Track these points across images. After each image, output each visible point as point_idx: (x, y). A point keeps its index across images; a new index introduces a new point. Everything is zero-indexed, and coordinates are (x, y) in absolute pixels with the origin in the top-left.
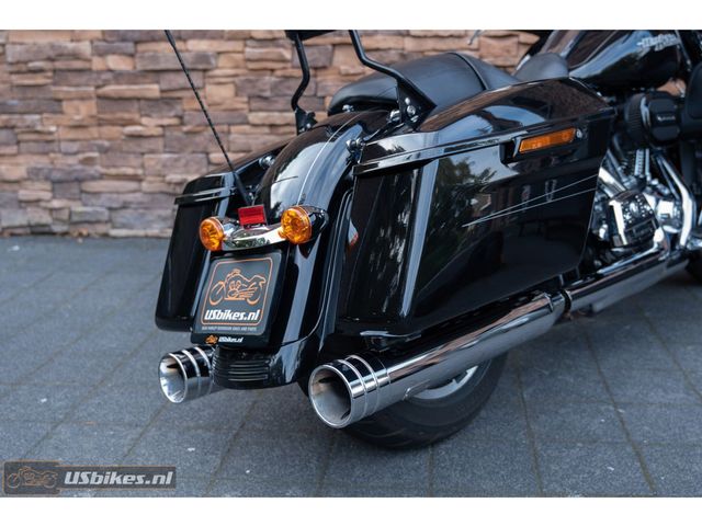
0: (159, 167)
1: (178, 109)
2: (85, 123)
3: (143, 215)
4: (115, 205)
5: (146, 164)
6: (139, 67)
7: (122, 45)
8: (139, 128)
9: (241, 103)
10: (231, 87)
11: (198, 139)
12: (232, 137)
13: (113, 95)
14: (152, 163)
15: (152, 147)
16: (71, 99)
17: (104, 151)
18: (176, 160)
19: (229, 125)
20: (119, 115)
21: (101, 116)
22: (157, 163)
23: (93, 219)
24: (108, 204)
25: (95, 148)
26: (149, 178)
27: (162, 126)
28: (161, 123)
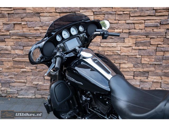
0: (31, 80)
2: (10, 68)
3: (27, 92)
4: (19, 90)
5: (27, 79)
6: (24, 53)
7: (20, 47)
8: (25, 70)
11: (41, 73)
13: (17, 61)
14: (29, 79)
15: (29, 75)
16: (6, 61)
17: (15, 75)
18: (36, 78)
20: (19, 66)
21: (14, 66)
22: (30, 79)
23: (13, 93)
24: (17, 89)
25: (13, 74)
26: (29, 83)
28: (31, 68)
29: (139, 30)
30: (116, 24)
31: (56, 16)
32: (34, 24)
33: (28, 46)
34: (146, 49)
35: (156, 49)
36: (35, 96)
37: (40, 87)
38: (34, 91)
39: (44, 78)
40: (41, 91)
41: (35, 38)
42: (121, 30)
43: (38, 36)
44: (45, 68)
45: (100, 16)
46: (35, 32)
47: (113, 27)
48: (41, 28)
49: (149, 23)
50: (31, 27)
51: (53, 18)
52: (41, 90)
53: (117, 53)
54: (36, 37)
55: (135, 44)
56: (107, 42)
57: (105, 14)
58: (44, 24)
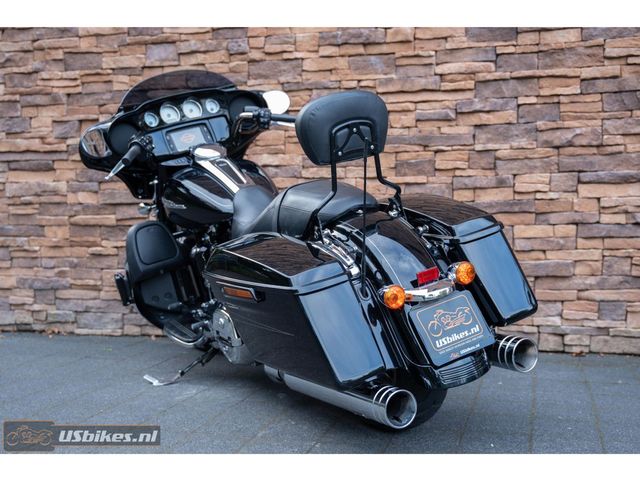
2: (60, 244)
4: (80, 309)
5: (104, 277)
6: (101, 201)
7: (90, 184)
13: (82, 223)
14: (109, 276)
15: (109, 264)
16: (51, 226)
17: (74, 266)
20: (85, 238)
21: (73, 238)
22: (112, 278)
23: (63, 320)
24: (75, 309)
25: (67, 264)
26: (107, 289)
27: (117, 247)
28: (116, 244)
29: (401, 130)
34: (424, 184)
35: (452, 183)
36: (122, 328)
38: (120, 315)
45: (301, 93)
49: (426, 110)
55: (395, 168)
57: (311, 90)
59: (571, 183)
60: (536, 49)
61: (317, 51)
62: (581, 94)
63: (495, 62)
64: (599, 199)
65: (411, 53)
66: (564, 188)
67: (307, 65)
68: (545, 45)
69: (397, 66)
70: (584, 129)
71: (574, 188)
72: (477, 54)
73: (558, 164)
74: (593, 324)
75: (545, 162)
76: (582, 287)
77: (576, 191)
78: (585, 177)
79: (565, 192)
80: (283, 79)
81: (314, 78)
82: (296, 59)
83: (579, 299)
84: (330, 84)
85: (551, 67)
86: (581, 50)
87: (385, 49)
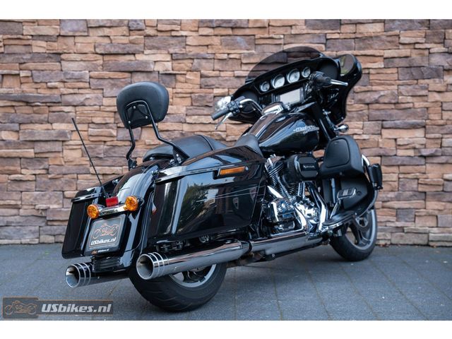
1: (46, 164)
3: (19, 230)
4: (2, 224)
5: (23, 198)
6: (21, 139)
7: (11, 125)
8: (20, 176)
9: (85, 161)
10: (80, 151)
11: (58, 182)
12: (79, 182)
14: (28, 198)
15: (28, 187)
18: (43, 195)
19: (78, 174)
20: (7, 168)
22: (30, 198)
26: (26, 206)
27: (35, 175)
28: (34, 172)
30: (215, 79)
31: (95, 61)
32: (48, 75)
33: (31, 123)
36: (39, 238)
37: (54, 215)
38: (37, 228)
39: (63, 195)
40: (55, 227)
41: (48, 104)
42: (227, 90)
43: (54, 101)
44: (67, 172)
45: (185, 61)
46: (48, 93)
47: (209, 84)
48: (61, 85)
50: (41, 82)
51: (89, 64)
52: (55, 223)
53: (219, 135)
54: (51, 102)
56: (199, 113)
57: (193, 59)
58: (69, 76)
59: (377, 128)
60: (353, 36)
61: (197, 31)
62: (384, 68)
63: (325, 44)
64: (396, 140)
65: (266, 36)
66: (372, 132)
67: (189, 40)
68: (360, 33)
69: (256, 44)
70: (386, 92)
71: (379, 132)
72: (313, 38)
73: (368, 116)
74: (393, 225)
75: (360, 114)
76: (385, 199)
77: (381, 134)
78: (387, 124)
79: (373, 134)
80: (172, 51)
81: (194, 51)
82: (182, 36)
83: (383, 207)
84: (207, 56)
85: (364, 49)
86: (384, 38)
87: (247, 32)
